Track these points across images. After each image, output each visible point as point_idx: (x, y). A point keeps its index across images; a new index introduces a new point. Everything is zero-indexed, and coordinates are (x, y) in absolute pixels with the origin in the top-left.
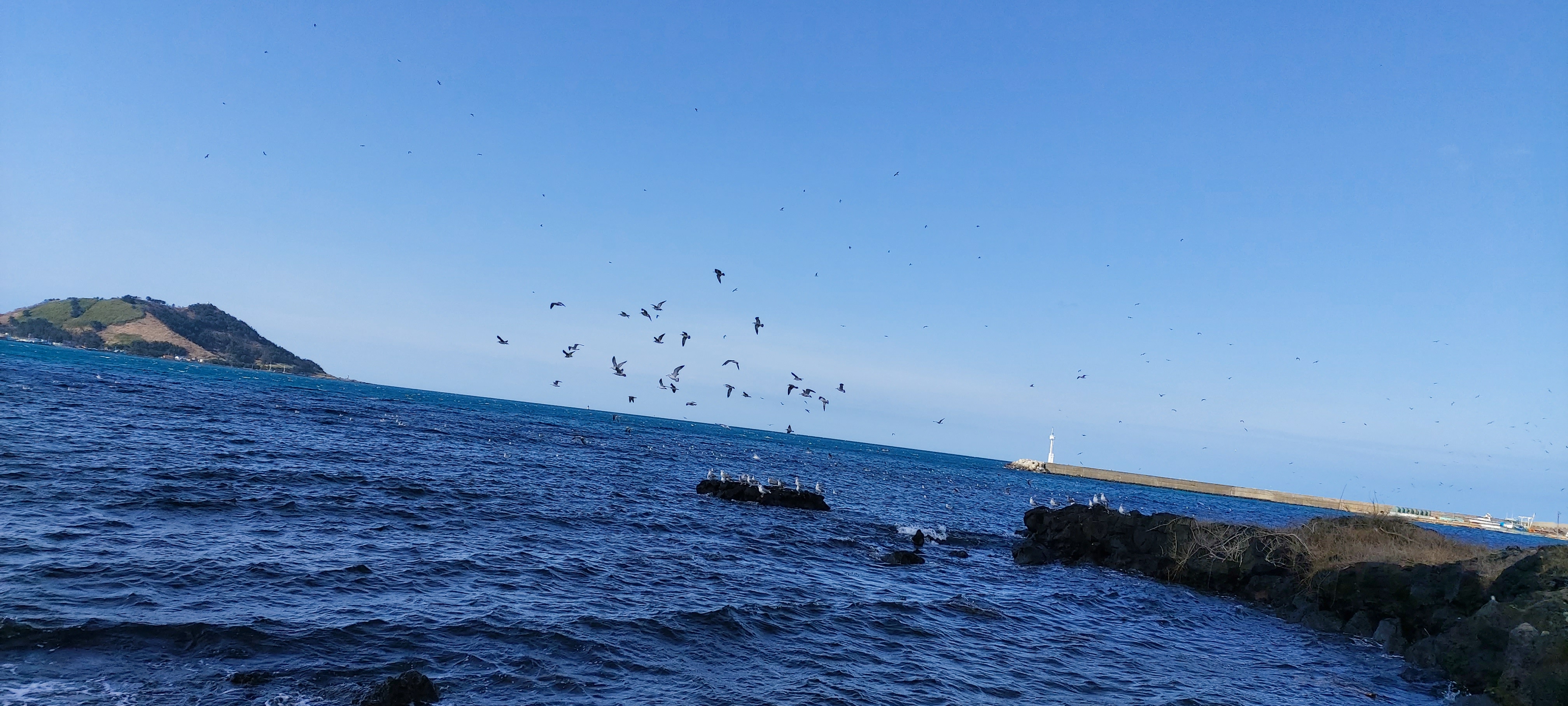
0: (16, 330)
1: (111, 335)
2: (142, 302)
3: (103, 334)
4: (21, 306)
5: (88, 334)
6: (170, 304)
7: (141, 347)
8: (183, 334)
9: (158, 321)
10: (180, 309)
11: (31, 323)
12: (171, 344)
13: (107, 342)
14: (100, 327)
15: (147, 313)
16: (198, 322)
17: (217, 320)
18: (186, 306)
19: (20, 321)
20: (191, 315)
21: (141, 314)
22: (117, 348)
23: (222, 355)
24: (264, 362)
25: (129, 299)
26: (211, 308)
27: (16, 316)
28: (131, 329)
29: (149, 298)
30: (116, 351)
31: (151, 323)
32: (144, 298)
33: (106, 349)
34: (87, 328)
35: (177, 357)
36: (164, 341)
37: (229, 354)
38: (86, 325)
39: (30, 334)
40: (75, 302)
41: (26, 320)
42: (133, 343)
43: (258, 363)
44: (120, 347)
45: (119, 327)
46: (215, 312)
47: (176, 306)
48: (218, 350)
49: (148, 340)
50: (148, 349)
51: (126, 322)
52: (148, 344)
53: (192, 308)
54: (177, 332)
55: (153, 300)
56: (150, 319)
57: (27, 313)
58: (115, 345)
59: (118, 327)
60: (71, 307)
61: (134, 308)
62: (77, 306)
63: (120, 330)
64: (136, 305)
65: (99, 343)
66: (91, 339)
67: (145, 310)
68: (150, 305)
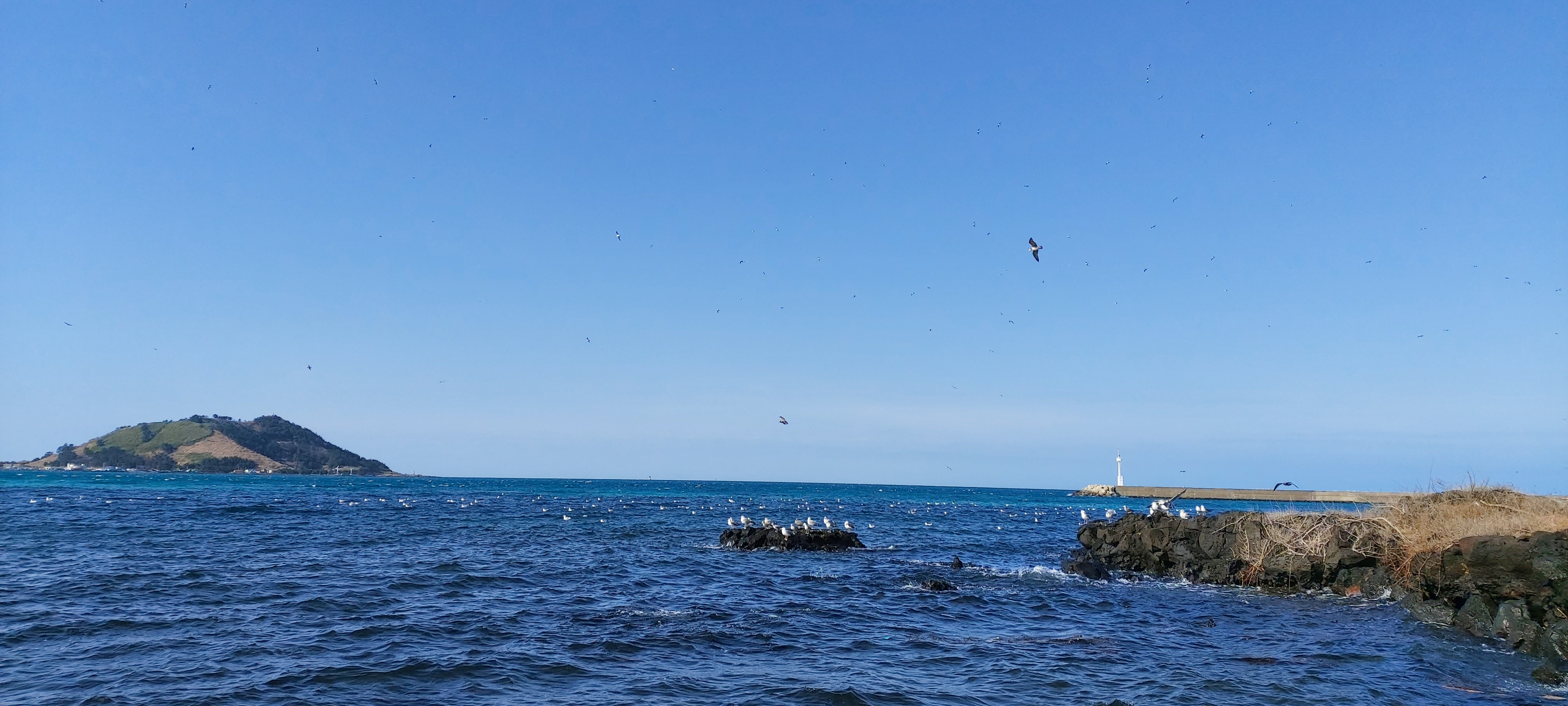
0: (91, 460)
1: (181, 456)
2: (209, 420)
3: (175, 456)
4: (95, 437)
5: (159, 457)
6: (237, 420)
7: (212, 465)
8: (251, 447)
9: (226, 437)
10: (246, 423)
11: (105, 451)
12: (240, 459)
13: (178, 464)
14: (171, 449)
15: (215, 431)
16: (264, 434)
17: (282, 430)
18: (252, 419)
19: (95, 452)
20: (258, 428)
21: (208, 432)
22: (189, 468)
23: (290, 463)
24: (332, 466)
25: (197, 419)
26: (276, 419)
27: (90, 446)
28: (200, 448)
29: (216, 416)
30: (187, 471)
31: (219, 440)
32: (211, 417)
33: (178, 469)
34: (159, 451)
35: (247, 471)
36: (233, 456)
37: (297, 462)
38: (157, 448)
39: (104, 463)
40: (145, 427)
41: (100, 449)
42: (204, 462)
43: (326, 468)
44: (192, 466)
45: (190, 447)
46: (280, 422)
47: (242, 421)
48: (285, 460)
49: (218, 457)
50: (218, 465)
51: (195, 441)
52: (217, 460)
53: (258, 421)
54: (244, 445)
55: (220, 417)
56: (218, 436)
57: (100, 442)
58: (186, 465)
59: (187, 448)
60: (142, 433)
61: (202, 427)
62: (147, 431)
63: (190, 449)
64: (205, 424)
65: (171, 465)
66: (164, 462)
67: (212, 428)
68: (217, 422)
